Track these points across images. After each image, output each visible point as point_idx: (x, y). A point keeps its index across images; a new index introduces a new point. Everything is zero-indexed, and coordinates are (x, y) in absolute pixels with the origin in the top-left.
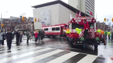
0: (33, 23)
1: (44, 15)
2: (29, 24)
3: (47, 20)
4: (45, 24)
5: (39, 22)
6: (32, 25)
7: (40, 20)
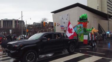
0: (53, 27)
1: (62, 18)
2: (49, 28)
3: (66, 23)
4: (64, 28)
5: (58, 26)
6: (52, 30)
7: (59, 25)
